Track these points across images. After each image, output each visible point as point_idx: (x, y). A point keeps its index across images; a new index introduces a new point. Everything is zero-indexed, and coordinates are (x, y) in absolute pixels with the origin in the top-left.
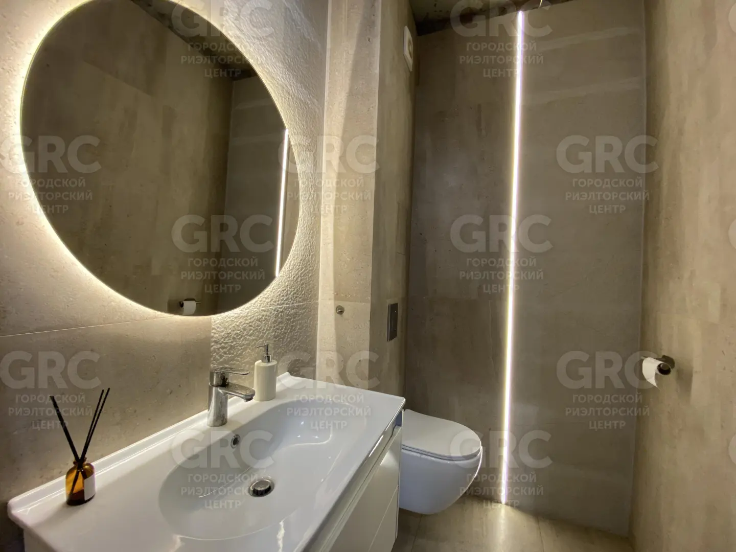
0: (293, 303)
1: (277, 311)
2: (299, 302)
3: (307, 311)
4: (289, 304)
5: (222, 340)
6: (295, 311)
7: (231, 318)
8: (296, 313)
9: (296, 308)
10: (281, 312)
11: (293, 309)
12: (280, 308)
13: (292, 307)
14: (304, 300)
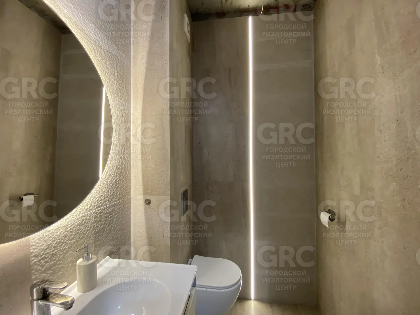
0: (110, 204)
1: (96, 213)
2: (116, 201)
3: (122, 206)
4: (107, 205)
5: (42, 253)
6: (112, 209)
7: (51, 231)
8: (113, 210)
9: (113, 207)
10: (100, 213)
11: (111, 208)
12: (98, 210)
13: (109, 206)
14: (119, 199)
